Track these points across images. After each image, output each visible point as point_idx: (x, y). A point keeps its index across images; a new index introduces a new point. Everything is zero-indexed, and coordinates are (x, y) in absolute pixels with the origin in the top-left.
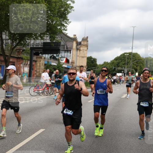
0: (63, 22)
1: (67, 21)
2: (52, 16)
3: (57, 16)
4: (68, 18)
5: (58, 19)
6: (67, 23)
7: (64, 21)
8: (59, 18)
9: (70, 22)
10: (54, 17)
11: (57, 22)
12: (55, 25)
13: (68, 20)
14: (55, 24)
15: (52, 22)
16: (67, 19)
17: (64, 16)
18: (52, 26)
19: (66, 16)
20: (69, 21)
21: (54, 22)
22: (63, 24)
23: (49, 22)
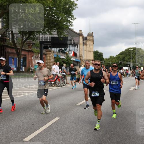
0: (68, 18)
1: (72, 17)
2: (57, 12)
3: (62, 13)
4: (73, 15)
5: (64, 15)
6: (73, 19)
7: (69, 17)
8: (64, 14)
9: (75, 18)
10: (59, 13)
11: (62, 18)
12: (61, 21)
13: (73, 16)
14: (61, 20)
15: (59, 18)
16: (72, 15)
17: (69, 12)
18: (59, 22)
19: (71, 13)
20: (74, 17)
21: (60, 18)
22: (69, 20)
23: (56, 18)
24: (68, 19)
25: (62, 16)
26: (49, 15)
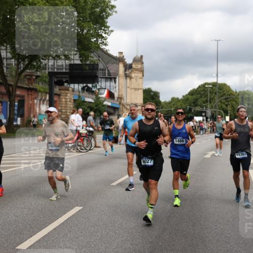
0: (99, 31)
1: (106, 29)
2: (81, 20)
3: (89, 21)
4: (108, 24)
5: (92, 25)
6: (108, 33)
7: (101, 29)
8: (92, 23)
9: (112, 31)
10: (84, 22)
11: (89, 30)
12: (87, 36)
13: (108, 27)
14: (86, 34)
15: (83, 31)
16: (106, 26)
17: (101, 21)
18: (82, 37)
19: (104, 21)
20: (110, 29)
21: (85, 31)
22: (100, 33)
23: (77, 30)
24: (98, 33)
25: (89, 27)
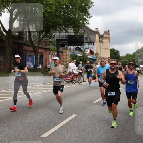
0: (84, 16)
1: (88, 15)
2: (74, 10)
3: (78, 11)
5: (80, 13)
6: (89, 18)
7: (85, 15)
8: (80, 12)
9: (91, 16)
10: (75, 11)
11: (79, 16)
12: (78, 19)
13: (90, 14)
14: (77, 18)
16: (88, 13)
17: (85, 11)
18: (75, 20)
19: (87, 11)
20: (90, 15)
21: (76, 16)
22: (85, 18)
23: (72, 16)
24: (84, 17)
25: (78, 14)
26: (66, 14)
